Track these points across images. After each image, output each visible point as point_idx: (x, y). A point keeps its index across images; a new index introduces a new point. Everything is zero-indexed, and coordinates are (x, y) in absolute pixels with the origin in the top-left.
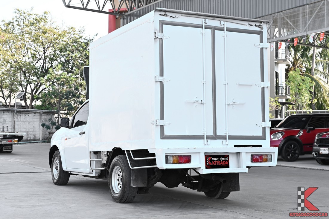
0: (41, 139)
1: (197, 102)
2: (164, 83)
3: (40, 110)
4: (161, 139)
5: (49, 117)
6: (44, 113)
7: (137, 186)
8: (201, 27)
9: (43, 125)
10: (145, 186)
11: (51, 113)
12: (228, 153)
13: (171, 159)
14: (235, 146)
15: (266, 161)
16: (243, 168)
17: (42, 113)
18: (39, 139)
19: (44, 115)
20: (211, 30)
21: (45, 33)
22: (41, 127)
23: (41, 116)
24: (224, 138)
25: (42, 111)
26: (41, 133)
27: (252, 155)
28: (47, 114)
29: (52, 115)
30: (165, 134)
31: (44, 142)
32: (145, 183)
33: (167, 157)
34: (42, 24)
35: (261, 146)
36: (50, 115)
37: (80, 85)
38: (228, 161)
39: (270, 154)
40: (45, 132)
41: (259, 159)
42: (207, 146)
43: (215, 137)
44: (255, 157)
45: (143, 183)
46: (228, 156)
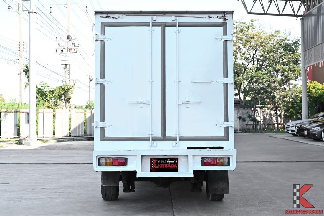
0: (239, 130)
1: (141, 103)
2: (105, 85)
3: (238, 105)
4: (101, 141)
5: (246, 110)
6: (241, 107)
7: (108, 186)
8: (147, 25)
9: (240, 118)
10: (116, 186)
11: (249, 107)
12: (178, 155)
13: (103, 161)
14: (188, 148)
15: (222, 164)
16: (189, 172)
17: (239, 107)
18: (237, 130)
19: (241, 109)
20: (160, 27)
21: (253, 38)
22: (238, 120)
23: (238, 110)
24: (174, 139)
25: (239, 106)
26: (239, 124)
27: (202, 158)
28: (245, 108)
29: (249, 109)
30: (105, 136)
31: (242, 133)
32: (116, 182)
33: (99, 159)
34: (250, 30)
35: (222, 148)
36: (247, 108)
37: (274, 81)
38: (177, 164)
39: (228, 156)
40: (243, 124)
41: (212, 163)
42: (153, 148)
43: (164, 138)
44: (205, 161)
45: (115, 183)
46: (177, 159)
